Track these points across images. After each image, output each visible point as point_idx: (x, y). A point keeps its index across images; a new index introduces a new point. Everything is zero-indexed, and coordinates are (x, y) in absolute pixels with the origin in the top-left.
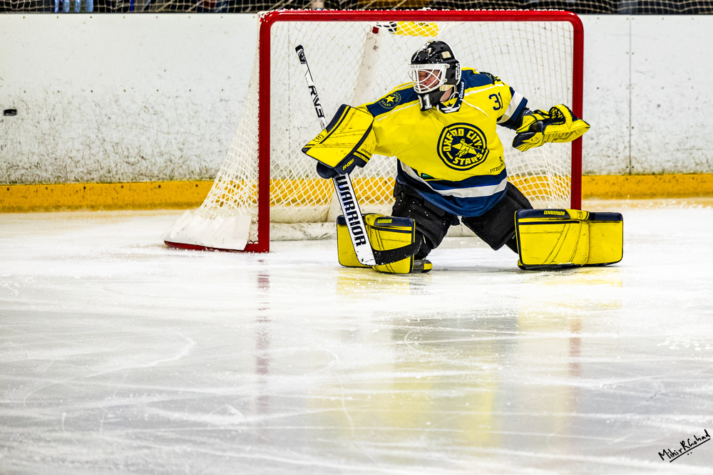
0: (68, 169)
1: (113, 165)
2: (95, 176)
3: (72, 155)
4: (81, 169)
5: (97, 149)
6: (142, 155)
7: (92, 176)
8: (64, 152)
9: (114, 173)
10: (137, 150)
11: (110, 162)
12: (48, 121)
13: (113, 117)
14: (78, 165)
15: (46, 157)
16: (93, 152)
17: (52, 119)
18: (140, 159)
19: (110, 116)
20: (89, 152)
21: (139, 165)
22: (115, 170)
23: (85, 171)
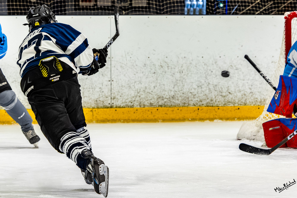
0: (190, 99)
1: (214, 97)
2: (204, 103)
3: (192, 91)
4: (197, 99)
5: (205, 88)
6: (229, 91)
7: (202, 103)
8: (188, 90)
9: (214, 101)
10: (226, 89)
11: (213, 95)
12: (179, 73)
13: (214, 71)
14: (195, 97)
15: (178, 93)
16: (203, 90)
17: (181, 72)
18: (228, 94)
19: (212, 70)
20: (201, 90)
21: (227, 97)
22: (215, 99)
23: (199, 100)
